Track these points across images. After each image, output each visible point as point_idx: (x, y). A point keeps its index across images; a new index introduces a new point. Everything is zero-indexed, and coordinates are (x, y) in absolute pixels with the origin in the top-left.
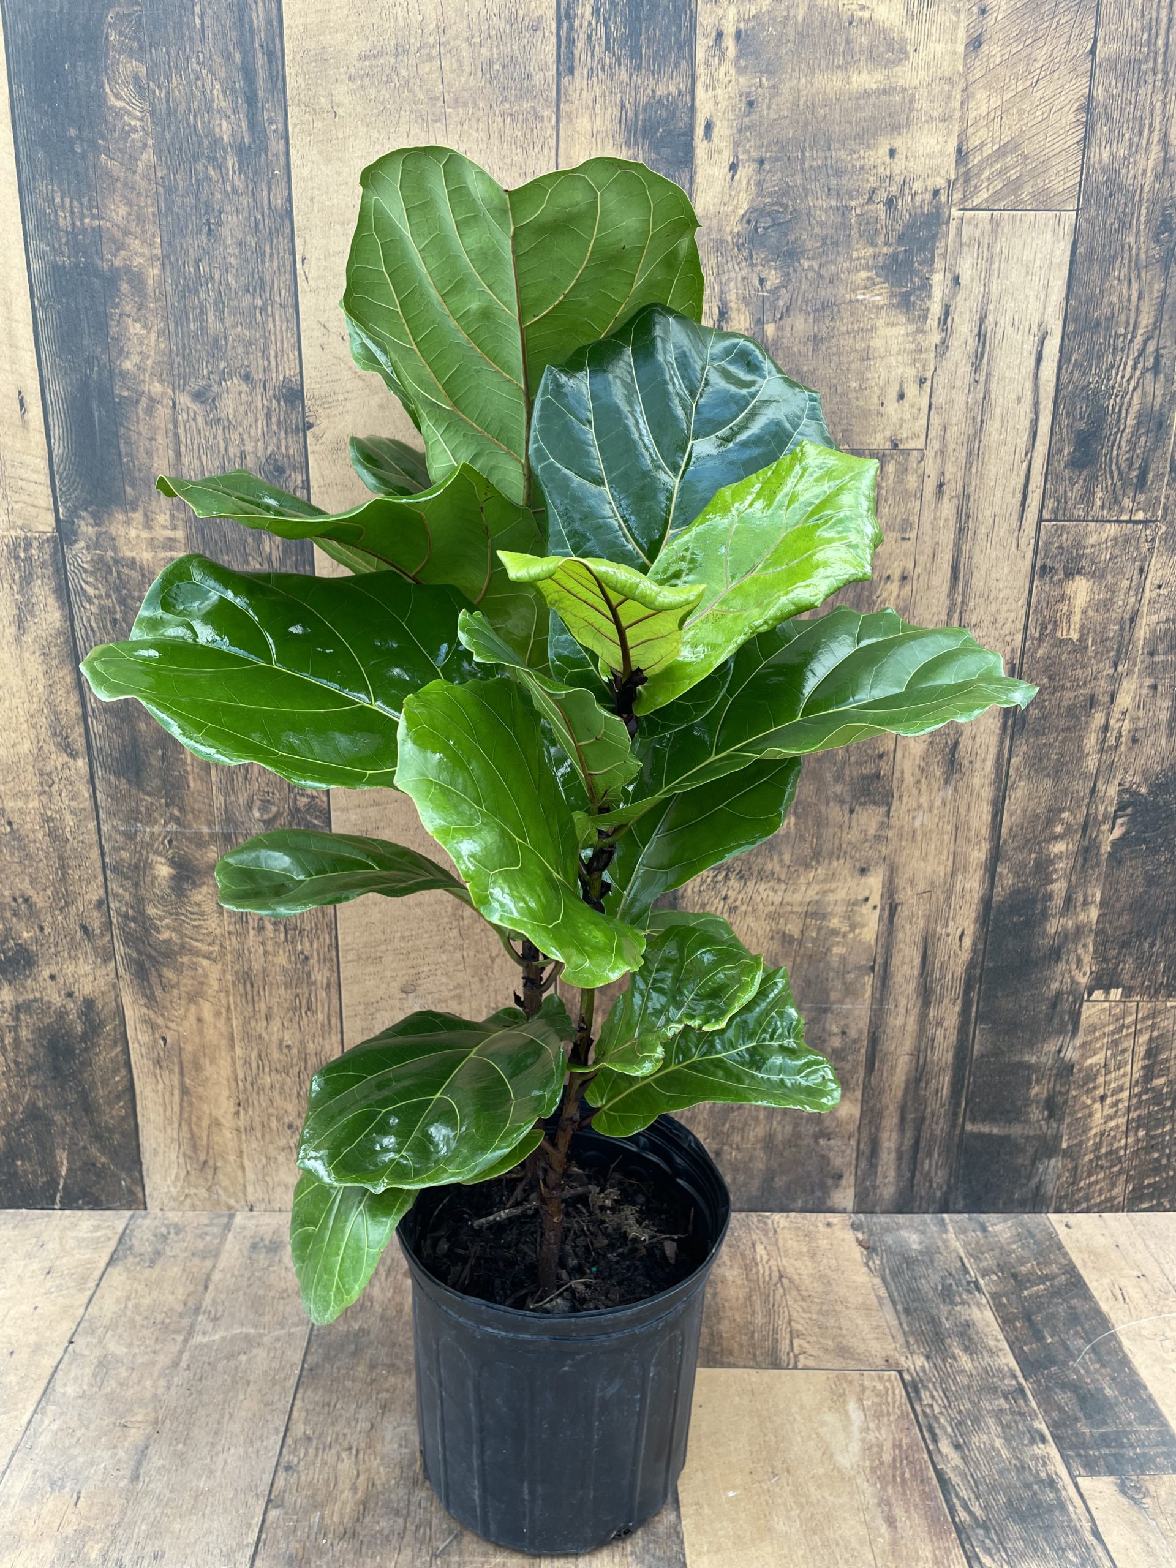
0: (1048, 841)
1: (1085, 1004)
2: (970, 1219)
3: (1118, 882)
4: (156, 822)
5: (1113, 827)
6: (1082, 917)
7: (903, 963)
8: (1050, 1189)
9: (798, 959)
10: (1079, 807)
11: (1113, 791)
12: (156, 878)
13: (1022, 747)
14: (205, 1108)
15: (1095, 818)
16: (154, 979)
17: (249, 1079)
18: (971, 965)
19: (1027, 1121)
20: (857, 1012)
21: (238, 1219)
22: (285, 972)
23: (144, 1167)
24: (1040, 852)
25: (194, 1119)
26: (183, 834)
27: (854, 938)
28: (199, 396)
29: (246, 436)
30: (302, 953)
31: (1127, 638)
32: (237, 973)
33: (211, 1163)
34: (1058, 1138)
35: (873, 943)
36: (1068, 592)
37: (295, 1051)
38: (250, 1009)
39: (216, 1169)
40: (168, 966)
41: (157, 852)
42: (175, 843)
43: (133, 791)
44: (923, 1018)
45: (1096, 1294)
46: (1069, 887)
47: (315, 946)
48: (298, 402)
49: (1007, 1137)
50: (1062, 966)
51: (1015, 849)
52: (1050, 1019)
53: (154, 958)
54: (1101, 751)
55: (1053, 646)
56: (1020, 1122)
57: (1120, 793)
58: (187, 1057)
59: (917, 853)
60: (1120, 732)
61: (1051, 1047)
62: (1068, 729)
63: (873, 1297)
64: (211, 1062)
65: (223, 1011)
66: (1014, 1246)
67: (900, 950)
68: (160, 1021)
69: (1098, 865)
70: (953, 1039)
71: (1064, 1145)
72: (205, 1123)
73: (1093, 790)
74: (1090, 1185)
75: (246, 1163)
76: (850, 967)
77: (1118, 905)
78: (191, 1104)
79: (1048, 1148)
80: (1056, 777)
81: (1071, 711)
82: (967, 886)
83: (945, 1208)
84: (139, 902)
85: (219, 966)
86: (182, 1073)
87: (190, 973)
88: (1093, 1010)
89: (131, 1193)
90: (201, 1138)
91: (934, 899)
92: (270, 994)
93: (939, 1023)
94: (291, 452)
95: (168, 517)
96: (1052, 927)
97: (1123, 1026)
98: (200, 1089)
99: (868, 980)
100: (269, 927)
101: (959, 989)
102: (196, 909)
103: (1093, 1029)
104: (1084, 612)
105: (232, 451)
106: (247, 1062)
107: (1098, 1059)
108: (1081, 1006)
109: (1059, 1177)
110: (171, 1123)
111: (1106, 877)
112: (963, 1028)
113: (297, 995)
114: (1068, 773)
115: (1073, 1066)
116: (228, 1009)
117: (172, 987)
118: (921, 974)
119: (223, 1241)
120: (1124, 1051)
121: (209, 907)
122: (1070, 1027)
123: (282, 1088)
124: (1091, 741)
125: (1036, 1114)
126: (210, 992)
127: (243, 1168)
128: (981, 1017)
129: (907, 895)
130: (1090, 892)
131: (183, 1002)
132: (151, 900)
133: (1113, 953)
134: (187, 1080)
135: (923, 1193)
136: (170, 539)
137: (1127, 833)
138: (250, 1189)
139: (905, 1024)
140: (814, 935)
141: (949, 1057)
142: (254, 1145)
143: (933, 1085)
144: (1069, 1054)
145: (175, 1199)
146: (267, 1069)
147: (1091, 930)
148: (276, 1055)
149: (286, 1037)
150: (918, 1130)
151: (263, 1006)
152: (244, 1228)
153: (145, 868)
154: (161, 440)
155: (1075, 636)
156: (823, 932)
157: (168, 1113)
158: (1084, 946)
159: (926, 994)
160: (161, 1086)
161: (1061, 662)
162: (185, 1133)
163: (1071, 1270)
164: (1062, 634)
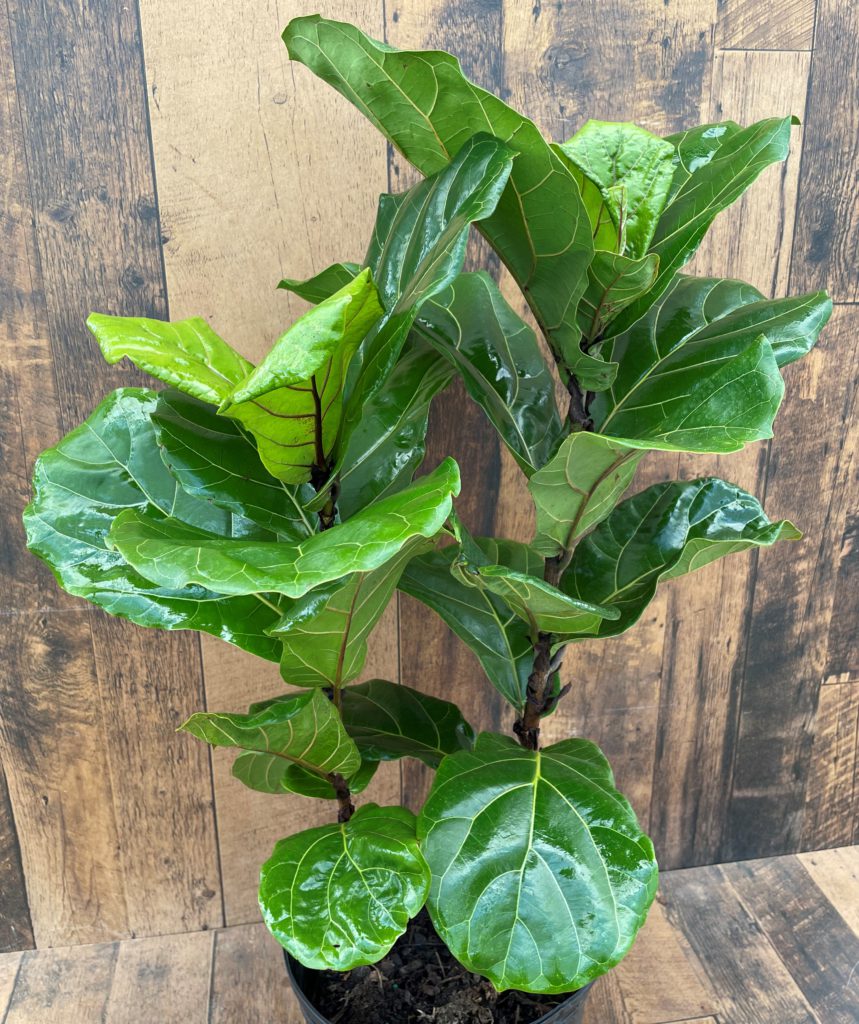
0: (794, 561)
1: (822, 688)
2: (739, 867)
3: (846, 590)
4: (30, 605)
5: (842, 546)
6: (820, 619)
7: (684, 668)
8: (797, 835)
9: (601, 673)
10: (817, 533)
11: (842, 518)
12: (32, 656)
13: (774, 488)
14: (88, 854)
15: (829, 541)
16: (33, 746)
17: (127, 825)
18: (737, 665)
19: (780, 784)
20: (648, 712)
21: (123, 948)
22: (158, 728)
23: (32, 912)
24: (788, 571)
25: (77, 865)
26: (57, 614)
27: (645, 652)
28: (58, 215)
29: (104, 251)
30: (173, 709)
31: (852, 397)
32: (112, 732)
33: (95, 901)
34: (802, 794)
35: (660, 655)
36: (808, 362)
37: (169, 795)
38: (126, 763)
39: (99, 906)
40: (46, 733)
41: (32, 633)
42: (49, 623)
43: (7, 579)
44: (700, 711)
45: (848, 921)
46: (810, 597)
47: (185, 702)
48: (153, 219)
49: (764, 799)
50: (805, 659)
51: (769, 570)
52: (796, 702)
53: (33, 727)
54: (834, 487)
55: (797, 406)
56: (774, 784)
57: (847, 519)
58: (68, 811)
59: (694, 579)
60: (847, 472)
61: (797, 724)
62: (809, 471)
63: (678, 949)
64: (91, 814)
65: (101, 768)
66: (778, 887)
67: (681, 658)
68: (41, 783)
69: (831, 577)
70: (723, 725)
71: (808, 799)
72: (87, 867)
73: (828, 519)
74: (827, 828)
75: (127, 897)
76: (642, 676)
77: (846, 608)
78: (73, 853)
79: (795, 802)
80: (800, 511)
81: (810, 457)
82: (733, 602)
83: (718, 860)
84: (17, 679)
85: (96, 728)
86: (64, 827)
87: (68, 737)
88: (827, 692)
89: (21, 935)
90: (84, 881)
91: (707, 615)
92: (144, 748)
93: (712, 714)
94: (149, 264)
95: (31, 327)
96: (798, 629)
97: (850, 702)
98: (82, 839)
99: (657, 685)
100: (141, 689)
101: (727, 686)
102: (71, 680)
103: (828, 706)
104: (820, 378)
105: (92, 264)
106: (125, 810)
107: (831, 729)
108: (819, 690)
109: (804, 824)
110: (55, 871)
111: (837, 587)
112: (730, 717)
113: (169, 747)
114: (809, 506)
115: (813, 737)
116: (105, 766)
117: (52, 751)
118: (698, 676)
119: (112, 972)
120: (851, 721)
121: (84, 677)
122: (811, 707)
123: (158, 828)
124: (826, 480)
125: (786, 777)
126: (87, 752)
127: (124, 902)
128: (745, 706)
129: (686, 613)
130: (825, 599)
131: (62, 764)
132: (28, 676)
133: (843, 645)
134: (69, 832)
135: (701, 849)
136: (35, 347)
137: (853, 551)
138: (132, 919)
139: (686, 717)
140: (614, 652)
141: (720, 740)
142: (134, 881)
143: (708, 764)
144: (810, 728)
145: (62, 937)
146: (143, 814)
147: (826, 630)
148: (151, 801)
149: (161, 784)
150: (697, 801)
151: (138, 759)
152: (129, 956)
153: (21, 647)
154: (22, 256)
155: (813, 397)
156: (621, 649)
157: (52, 863)
158: (822, 642)
159: (702, 691)
160: (44, 840)
161: (803, 419)
162: (69, 879)
163: (824, 902)
164: (803, 395)
